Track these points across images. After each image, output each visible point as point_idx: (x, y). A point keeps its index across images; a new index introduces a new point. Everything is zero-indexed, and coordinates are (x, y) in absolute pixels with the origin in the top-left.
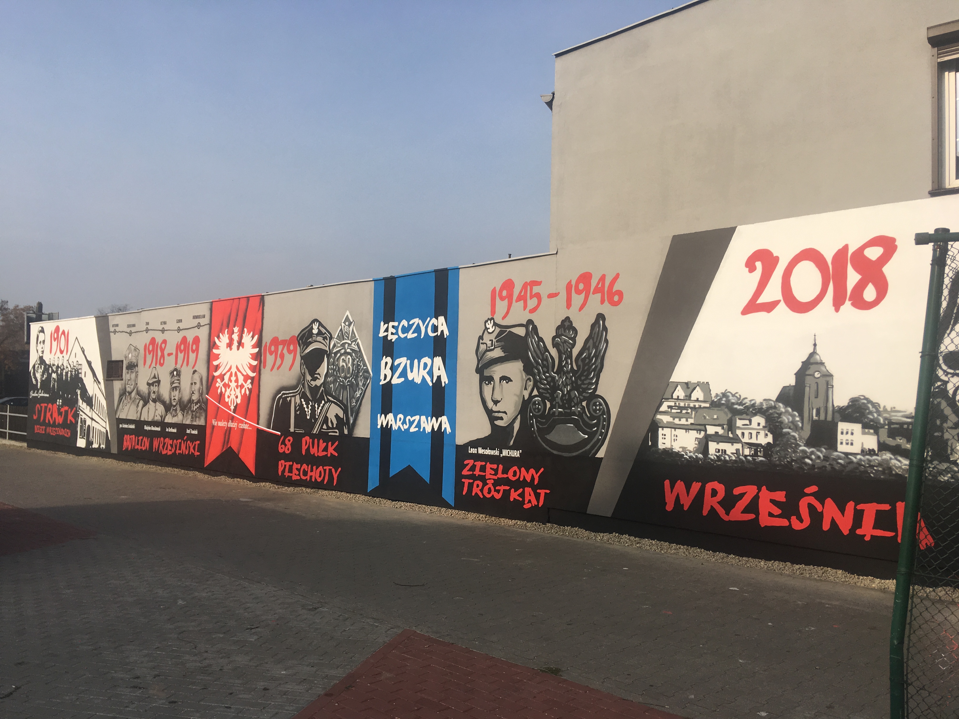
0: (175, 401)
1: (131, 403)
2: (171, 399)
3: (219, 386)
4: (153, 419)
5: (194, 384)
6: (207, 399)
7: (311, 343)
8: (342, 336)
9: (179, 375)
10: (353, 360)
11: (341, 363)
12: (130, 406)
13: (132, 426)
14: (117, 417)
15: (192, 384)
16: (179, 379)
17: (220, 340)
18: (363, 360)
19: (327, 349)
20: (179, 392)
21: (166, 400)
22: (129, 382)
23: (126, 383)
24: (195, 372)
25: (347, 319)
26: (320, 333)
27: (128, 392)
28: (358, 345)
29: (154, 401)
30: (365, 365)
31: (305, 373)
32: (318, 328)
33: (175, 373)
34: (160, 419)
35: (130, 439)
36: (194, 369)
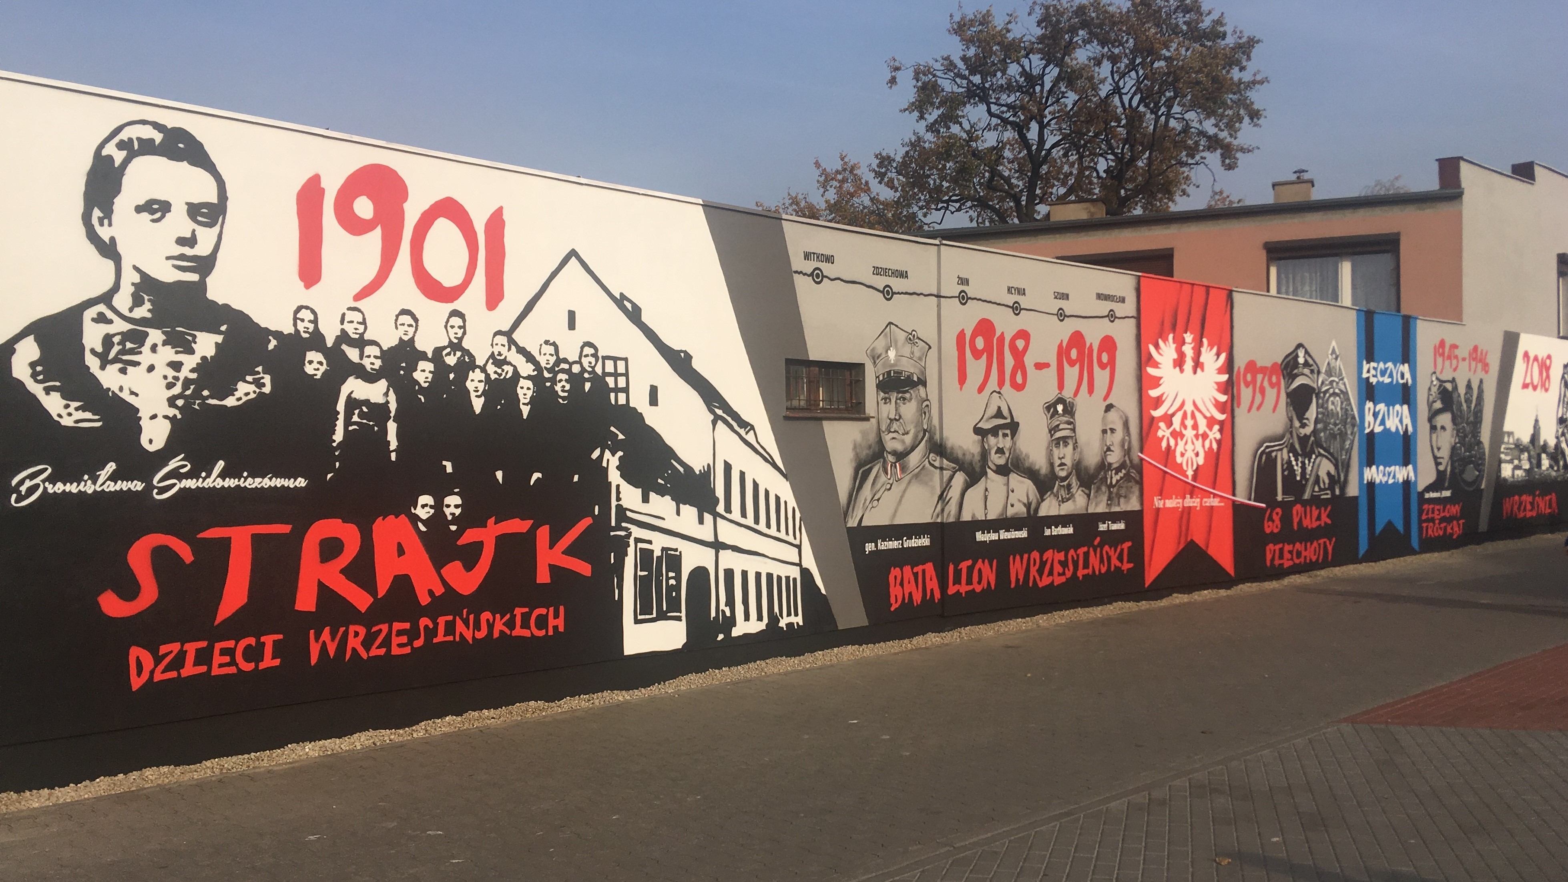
0: (1065, 467)
1: (910, 482)
2: (1052, 465)
3: (1164, 436)
4: (1002, 514)
5: (1109, 431)
6: (1142, 459)
7: (1296, 376)
8: (1329, 373)
9: (1069, 410)
10: (1342, 403)
11: (1331, 407)
12: (905, 491)
13: (925, 541)
14: (852, 523)
15: (1104, 432)
16: (1072, 420)
17: (1160, 350)
18: (1350, 404)
19: (1315, 386)
20: (1074, 449)
21: (1037, 467)
22: (895, 426)
23: (883, 428)
24: (1109, 407)
25: (1334, 352)
26: (1306, 364)
27: (894, 453)
28: (1345, 384)
29: (1003, 471)
30: (1352, 410)
31: (1292, 417)
32: (1304, 357)
33: (1060, 408)
34: (1024, 510)
35: (916, 575)
36: (1108, 402)
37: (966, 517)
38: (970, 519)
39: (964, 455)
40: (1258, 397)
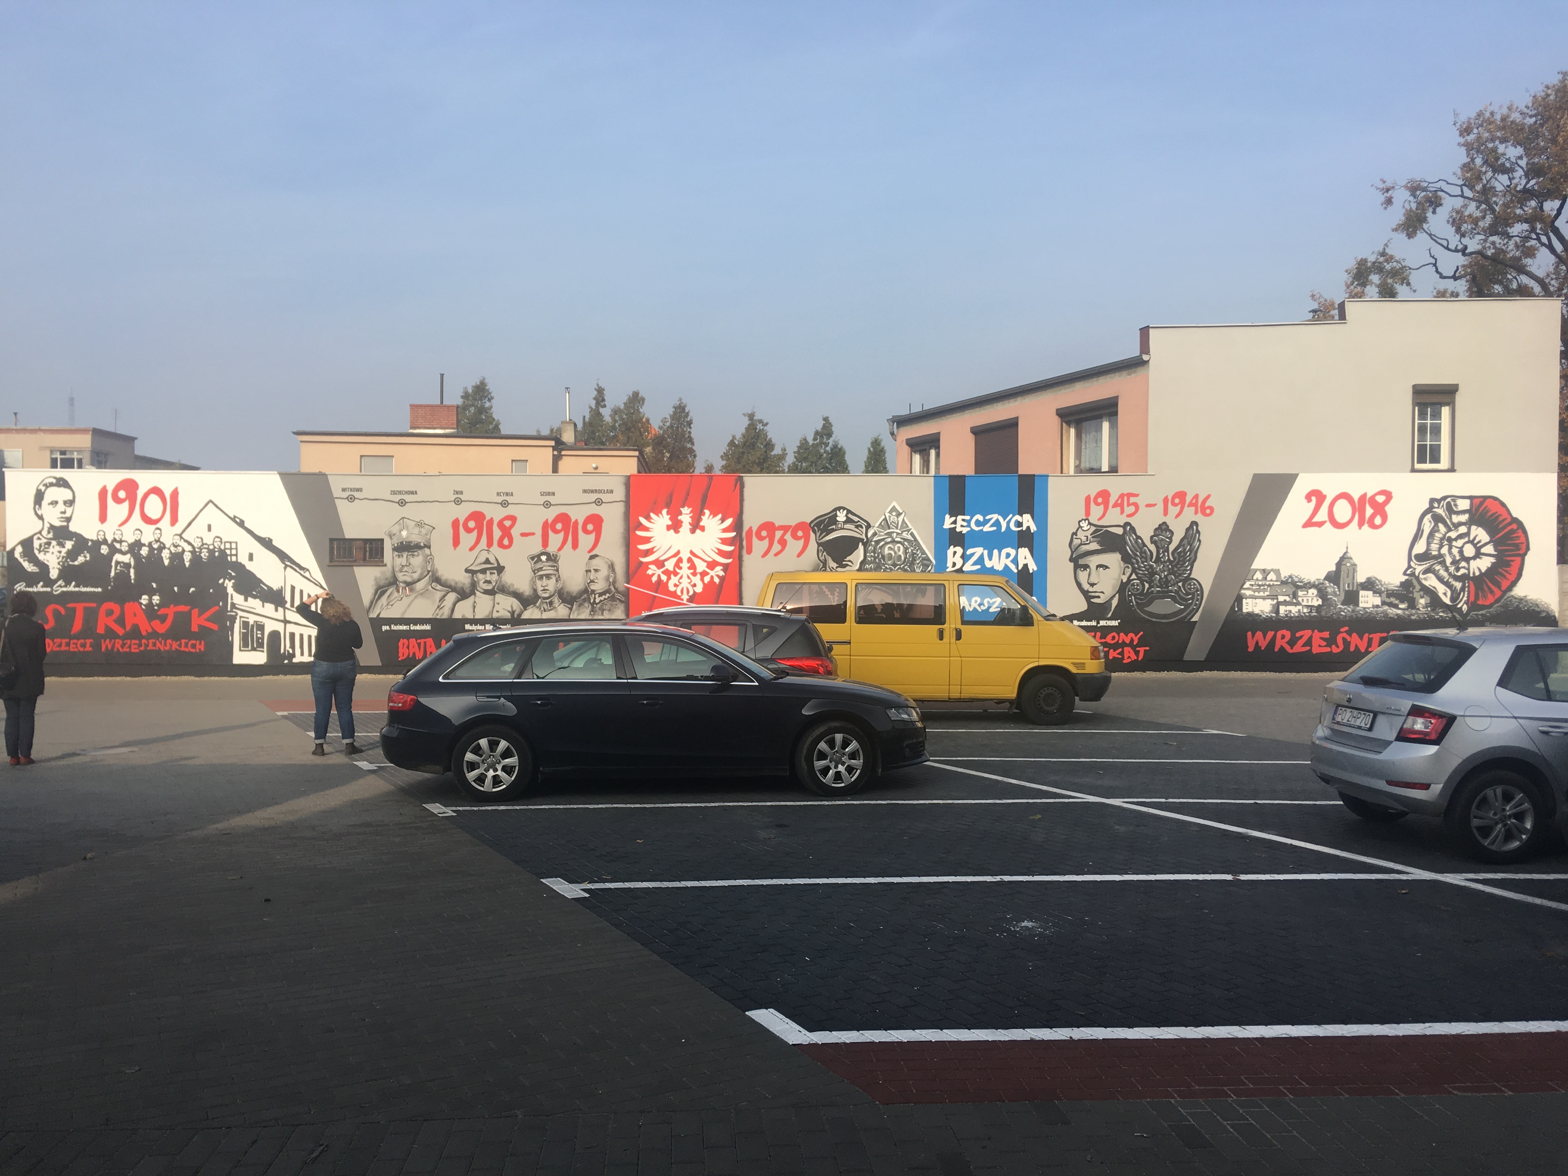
0: (549, 592)
1: (416, 597)
2: (535, 590)
3: (653, 574)
4: (488, 616)
5: (593, 571)
7: (833, 530)
9: (553, 559)
10: (906, 549)
11: (886, 551)
12: (412, 601)
13: (428, 627)
14: (373, 615)
15: (588, 571)
16: (555, 565)
17: (652, 520)
18: (920, 548)
19: (864, 537)
20: (557, 581)
21: (521, 591)
22: (406, 569)
23: (397, 570)
24: (592, 557)
25: (894, 509)
26: (848, 521)
27: (405, 582)
28: (912, 534)
29: (491, 593)
30: (923, 553)
31: (825, 560)
32: (846, 516)
33: (544, 558)
34: (509, 615)
35: (419, 644)
36: (593, 553)
37: (457, 615)
38: (461, 617)
39: (456, 583)
40: (776, 547)
